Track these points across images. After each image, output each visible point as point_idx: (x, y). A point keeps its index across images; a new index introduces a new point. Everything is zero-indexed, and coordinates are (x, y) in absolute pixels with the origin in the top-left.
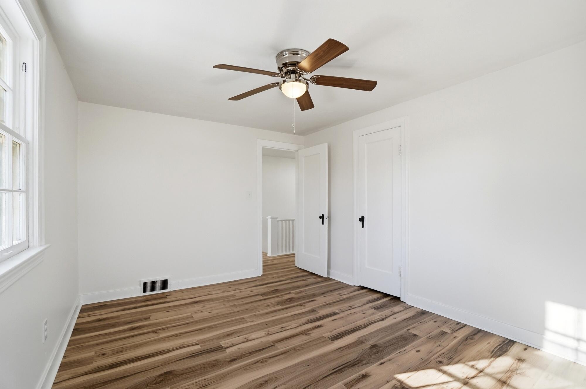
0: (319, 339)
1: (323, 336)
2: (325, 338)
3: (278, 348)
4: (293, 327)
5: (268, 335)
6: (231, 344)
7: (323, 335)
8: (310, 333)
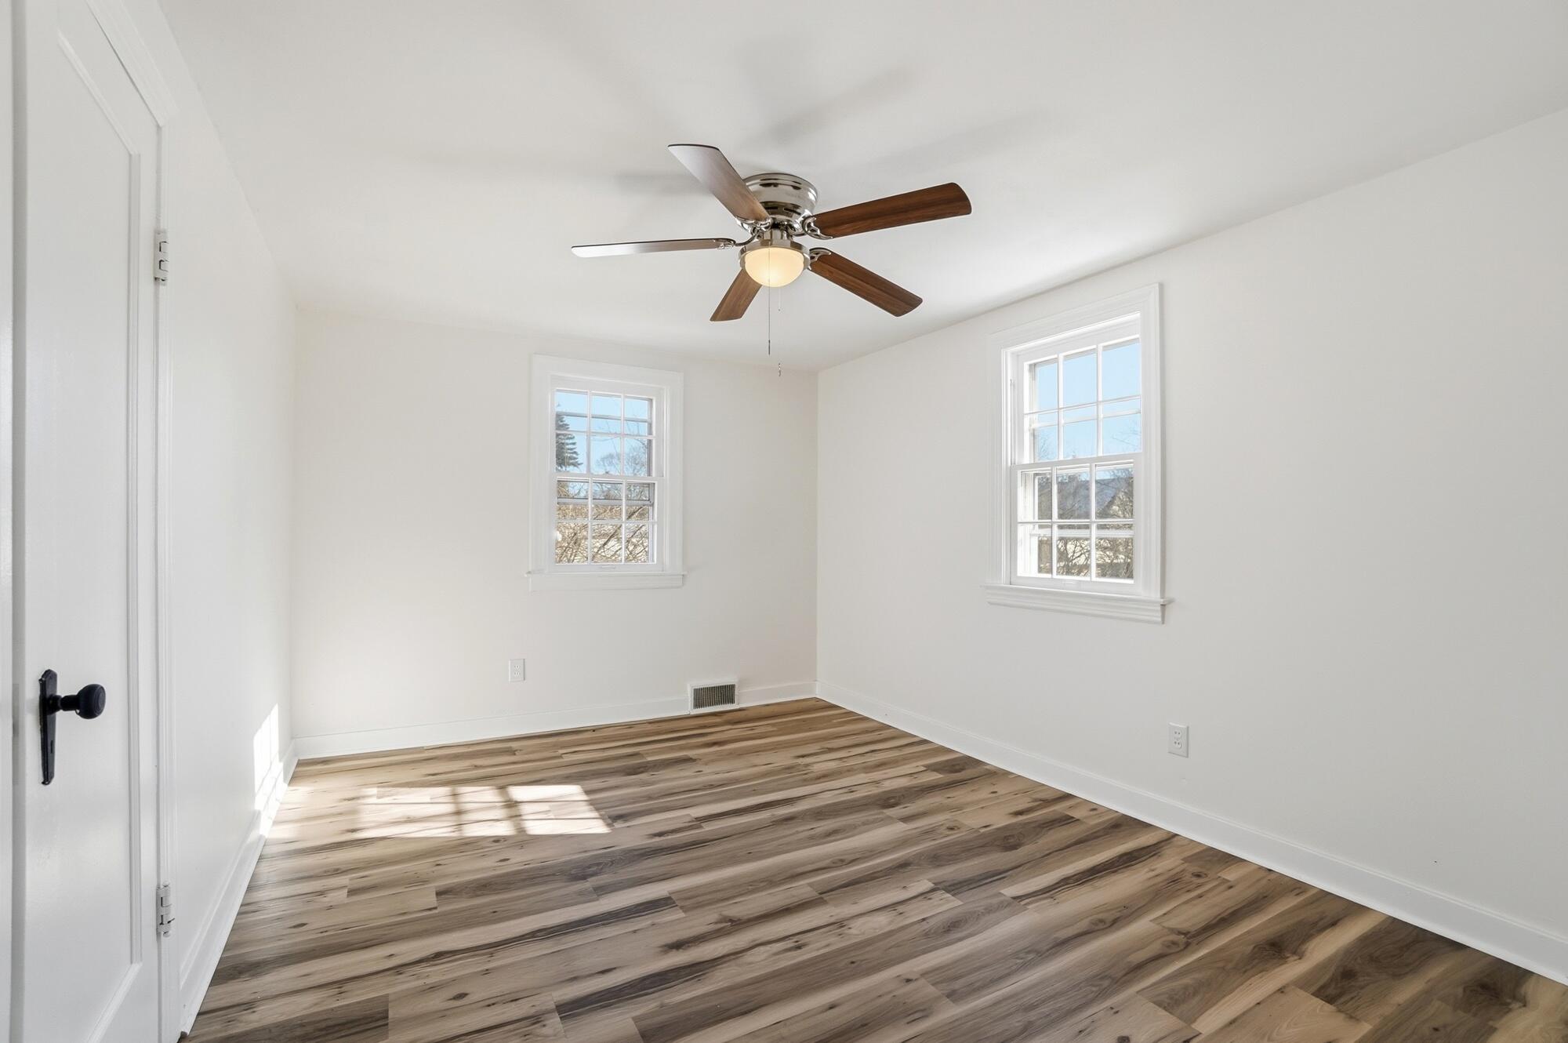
0: (700, 906)
1: (685, 912)
2: (681, 907)
3: (811, 887)
4: (762, 948)
5: (840, 924)
6: (930, 899)
7: (682, 915)
8: (716, 923)
